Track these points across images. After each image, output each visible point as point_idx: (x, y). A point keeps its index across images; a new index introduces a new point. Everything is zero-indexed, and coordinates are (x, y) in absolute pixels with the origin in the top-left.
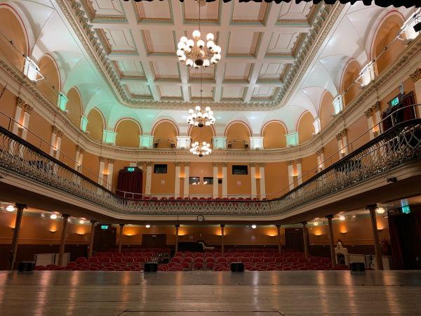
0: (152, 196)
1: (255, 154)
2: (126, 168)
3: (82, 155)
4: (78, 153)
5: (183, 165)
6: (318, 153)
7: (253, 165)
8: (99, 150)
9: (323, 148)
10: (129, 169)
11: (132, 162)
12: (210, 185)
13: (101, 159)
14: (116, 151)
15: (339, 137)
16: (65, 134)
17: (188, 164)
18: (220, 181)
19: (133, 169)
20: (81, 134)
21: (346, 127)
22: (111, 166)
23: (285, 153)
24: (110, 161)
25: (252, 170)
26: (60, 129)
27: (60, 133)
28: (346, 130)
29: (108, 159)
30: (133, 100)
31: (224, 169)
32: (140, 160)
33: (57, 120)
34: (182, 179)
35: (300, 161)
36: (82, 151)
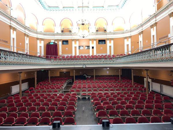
0: (63, 55)
1: (109, 34)
2: (49, 43)
3: (28, 38)
4: (26, 37)
5: (76, 40)
6: (140, 34)
7: (108, 39)
8: (36, 35)
9: (142, 31)
10: (51, 43)
11: (52, 40)
12: (88, 50)
13: (37, 39)
14: (44, 34)
15: (152, 26)
16: (17, 29)
17: (78, 40)
18: (93, 48)
19: (53, 43)
20: (26, 28)
21: (157, 21)
22: (42, 42)
23: (123, 33)
24: (42, 39)
25: (108, 42)
26: (14, 27)
27: (14, 29)
28: (156, 23)
29: (41, 39)
30: (49, 9)
31: (95, 42)
32: (56, 39)
33: (12, 22)
34: (75, 47)
35: (130, 37)
36: (28, 36)
